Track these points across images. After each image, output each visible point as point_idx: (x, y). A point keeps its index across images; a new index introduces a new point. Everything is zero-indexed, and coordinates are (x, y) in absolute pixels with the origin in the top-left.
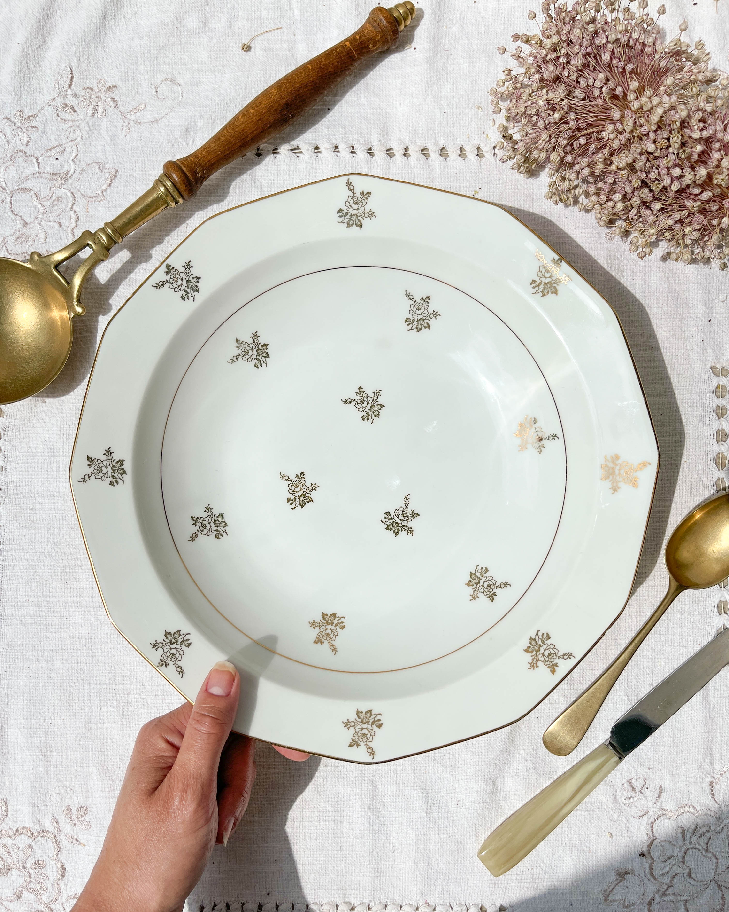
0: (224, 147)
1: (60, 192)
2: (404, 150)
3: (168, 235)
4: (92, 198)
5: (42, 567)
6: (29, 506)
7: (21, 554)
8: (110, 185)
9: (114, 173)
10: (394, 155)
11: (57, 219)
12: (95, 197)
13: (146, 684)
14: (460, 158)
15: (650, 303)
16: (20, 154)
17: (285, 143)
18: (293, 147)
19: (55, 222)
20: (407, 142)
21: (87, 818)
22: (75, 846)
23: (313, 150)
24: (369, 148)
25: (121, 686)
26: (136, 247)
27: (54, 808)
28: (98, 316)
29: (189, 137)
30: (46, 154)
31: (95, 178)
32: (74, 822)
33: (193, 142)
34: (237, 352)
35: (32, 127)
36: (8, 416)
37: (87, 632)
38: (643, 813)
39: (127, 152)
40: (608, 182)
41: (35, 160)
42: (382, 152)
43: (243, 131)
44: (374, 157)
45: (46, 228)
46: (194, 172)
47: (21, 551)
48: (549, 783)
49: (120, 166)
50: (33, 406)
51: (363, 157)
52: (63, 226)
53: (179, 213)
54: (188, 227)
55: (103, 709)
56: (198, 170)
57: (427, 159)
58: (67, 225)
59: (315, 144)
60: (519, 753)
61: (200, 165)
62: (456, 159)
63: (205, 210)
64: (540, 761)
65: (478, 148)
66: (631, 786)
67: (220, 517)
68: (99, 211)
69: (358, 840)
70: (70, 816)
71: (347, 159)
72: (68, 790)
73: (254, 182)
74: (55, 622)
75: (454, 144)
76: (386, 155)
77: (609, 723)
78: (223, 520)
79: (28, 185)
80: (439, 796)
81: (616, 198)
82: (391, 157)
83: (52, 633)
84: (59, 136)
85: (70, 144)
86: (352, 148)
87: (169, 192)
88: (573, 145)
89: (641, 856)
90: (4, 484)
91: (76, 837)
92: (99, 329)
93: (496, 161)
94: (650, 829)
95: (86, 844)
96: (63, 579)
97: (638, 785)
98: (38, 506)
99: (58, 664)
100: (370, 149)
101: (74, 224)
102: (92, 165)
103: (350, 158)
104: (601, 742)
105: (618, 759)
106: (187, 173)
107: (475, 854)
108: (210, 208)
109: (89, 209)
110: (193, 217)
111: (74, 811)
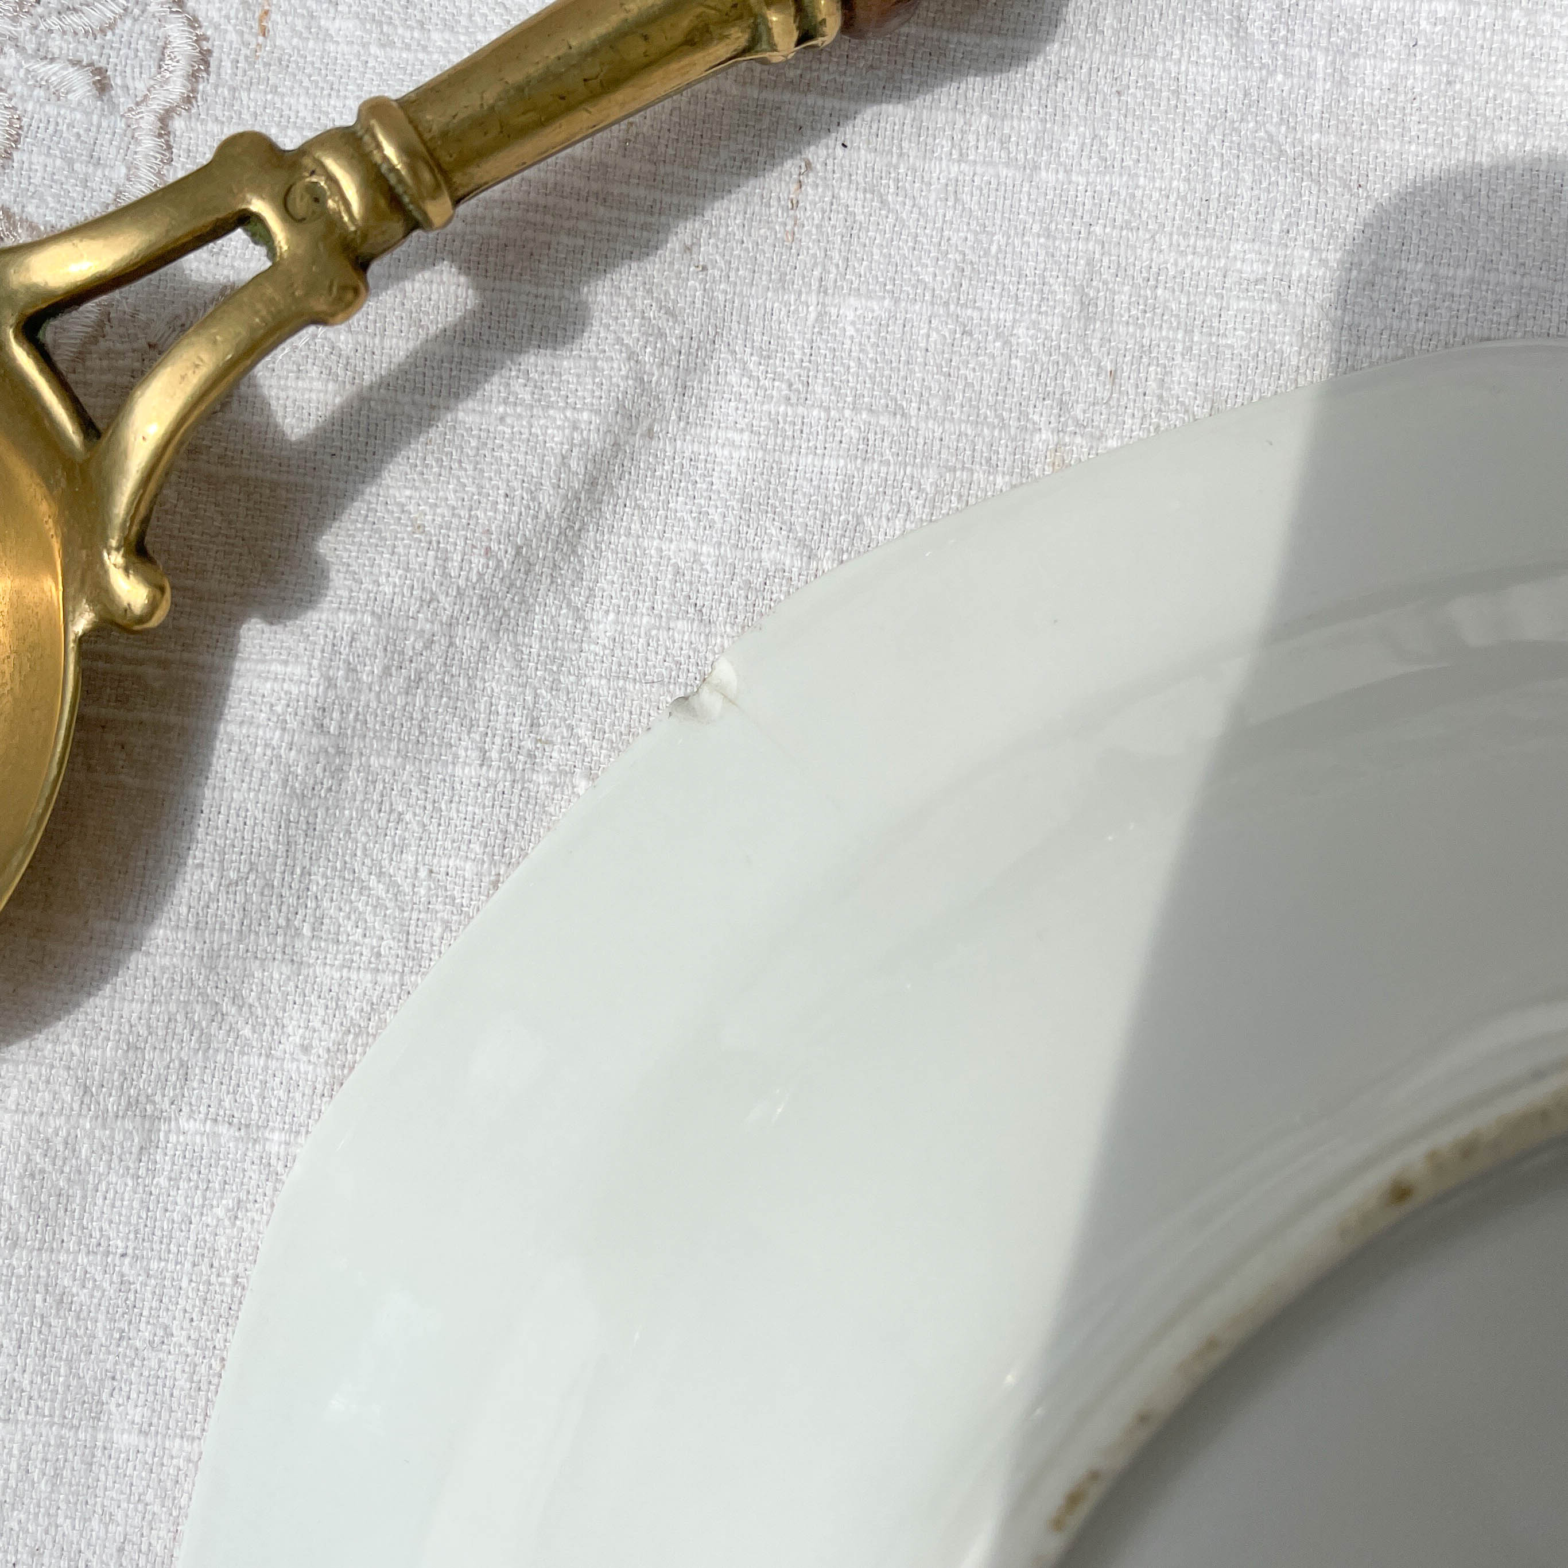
3: (696, 211)
11: (89, 52)
19: (76, 63)
26: (510, 257)
28: (235, 620)
45: (19, 88)
52: (116, 92)
53: (769, 95)
58: (140, 87)
68: (328, 37)
92: (233, 698)
101: (177, 88)
108: (947, 94)
109: (275, 16)
110: (847, 132)
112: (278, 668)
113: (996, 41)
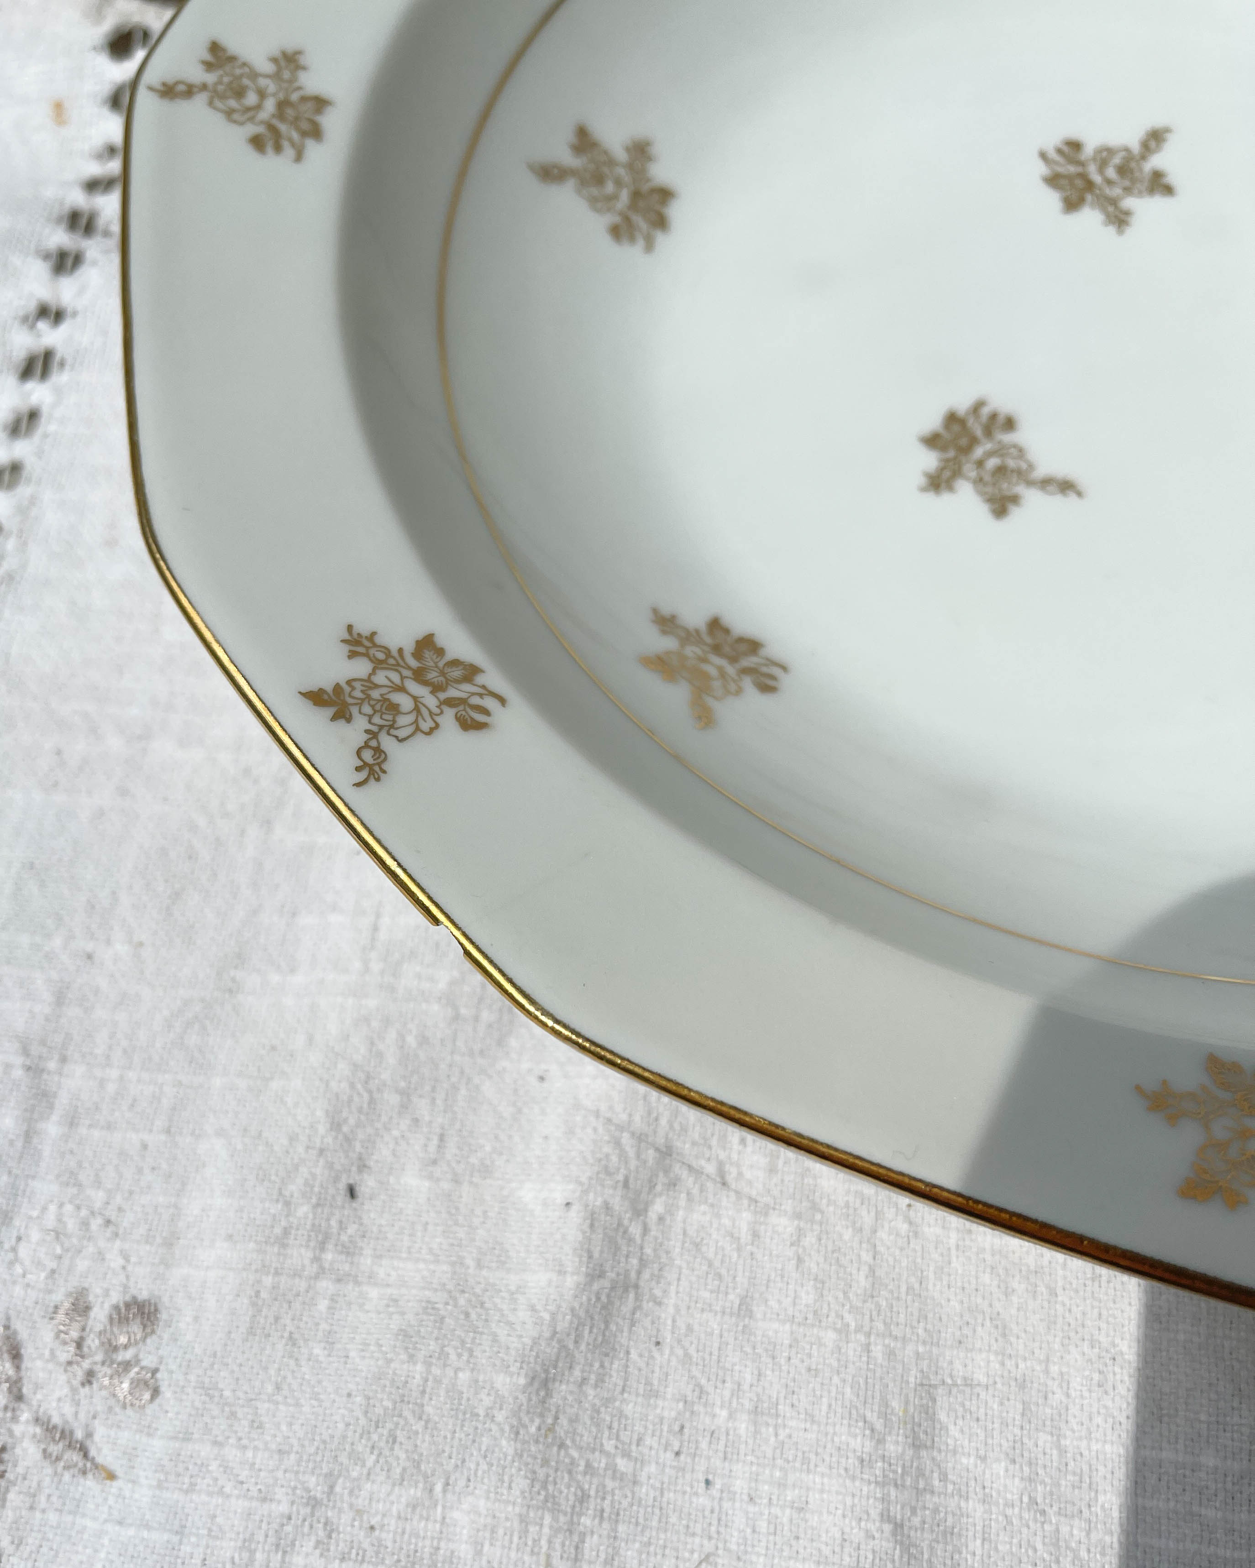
21: (147, 1354)
22: (66, 1475)
27: (18, 1290)
32: (86, 1364)
70: (76, 1336)
72: (96, 1223)
91: (80, 1436)
95: (119, 1472)
111: (99, 1315)
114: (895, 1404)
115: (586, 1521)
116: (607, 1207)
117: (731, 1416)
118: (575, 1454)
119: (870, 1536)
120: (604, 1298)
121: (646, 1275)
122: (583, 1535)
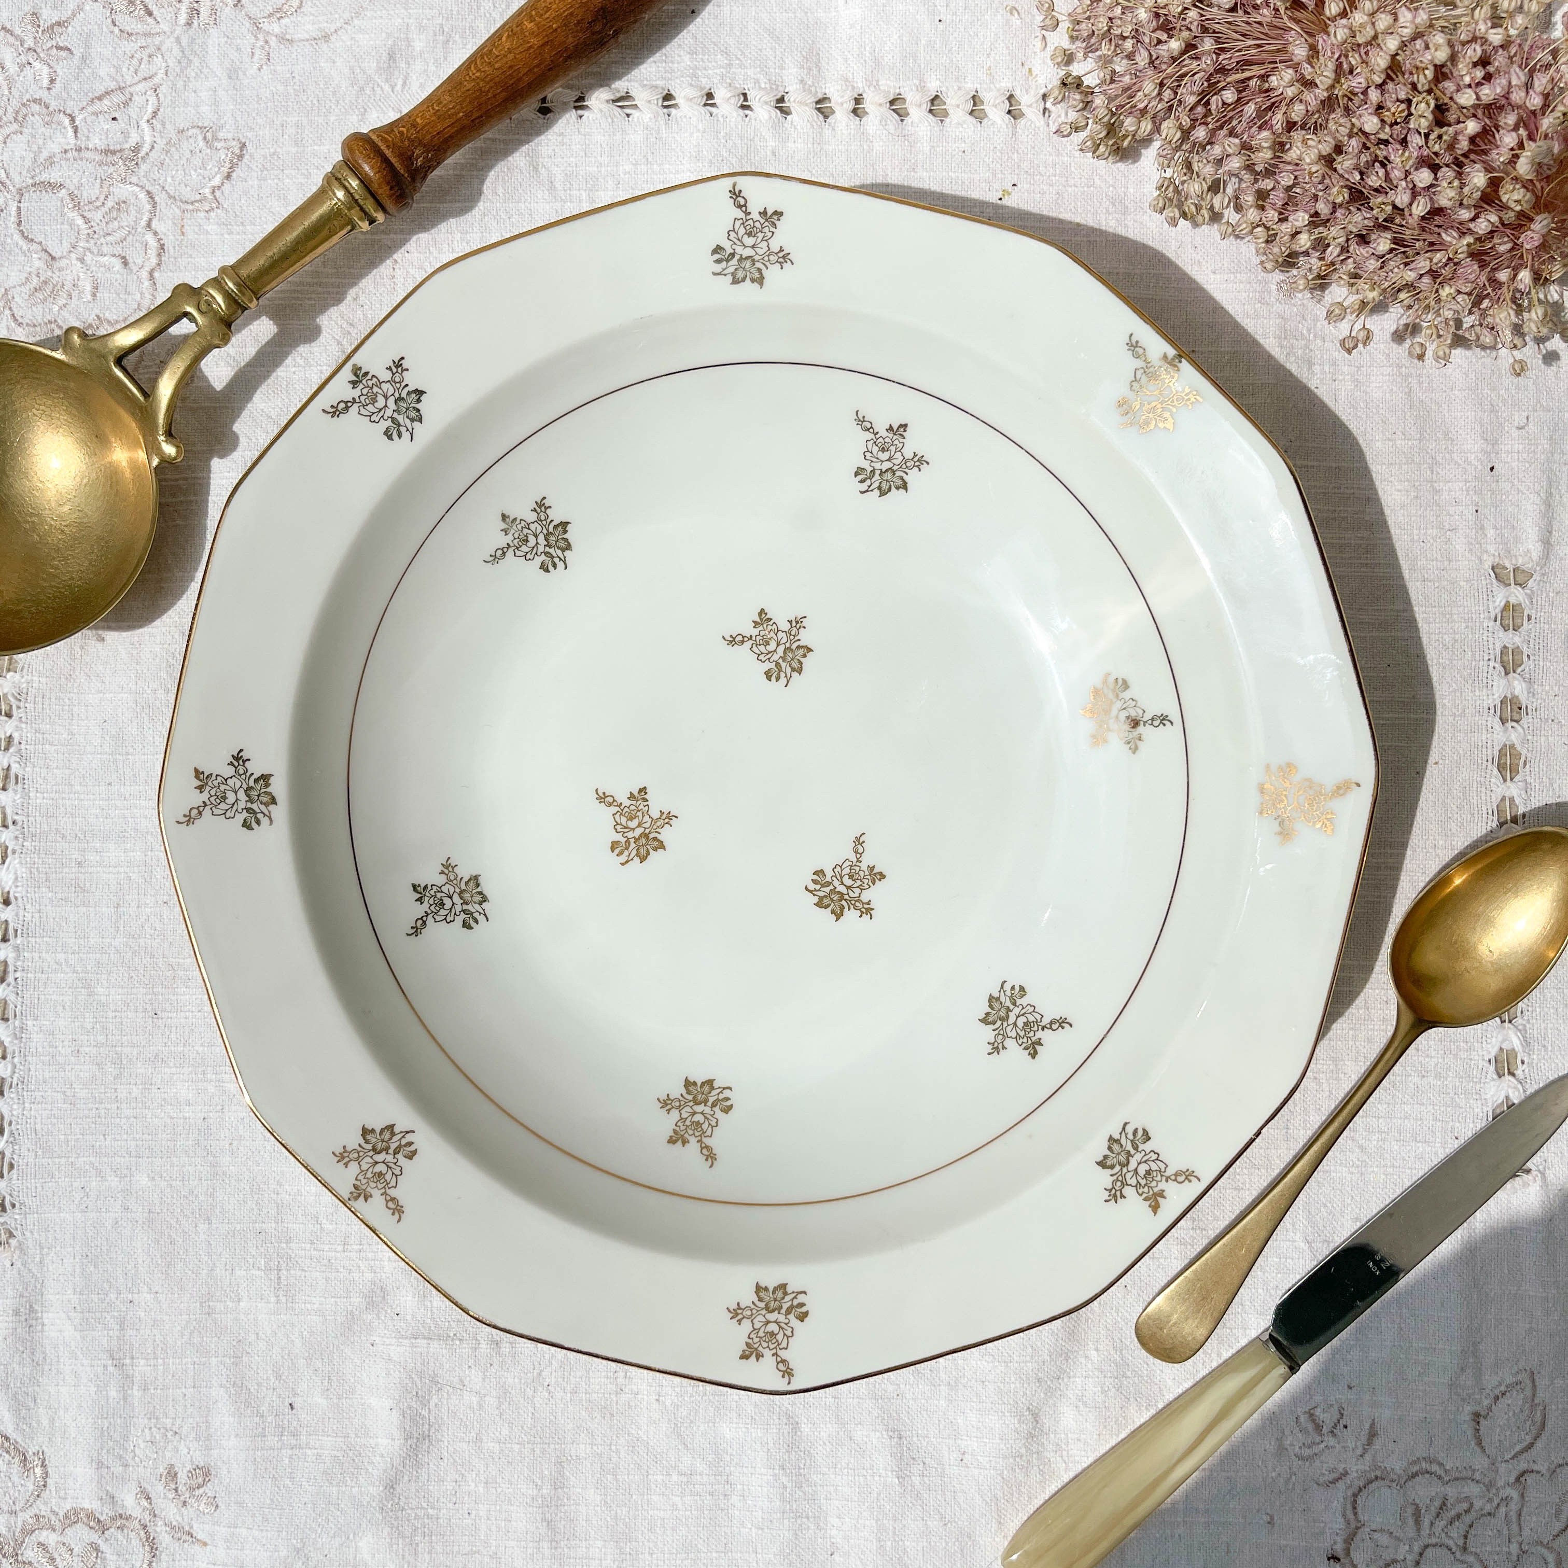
0: (470, 102)
1: (122, 191)
2: (853, 102)
3: (355, 284)
4: (192, 203)
5: (105, 983)
6: (73, 856)
7: (61, 957)
8: (228, 177)
9: (237, 151)
10: (833, 112)
11: (118, 250)
12: (196, 201)
13: (324, 1221)
14: (971, 119)
15: (1369, 430)
16: (36, 108)
17: (602, 86)
18: (618, 95)
19: (114, 256)
20: (860, 85)
21: (209, 1490)
22: (186, 1545)
23: (660, 101)
24: (778, 97)
25: (273, 1225)
26: (288, 311)
27: (141, 1469)
28: (209, 460)
29: (396, 73)
30: (90, 109)
31: (197, 161)
32: (182, 1498)
33: (405, 83)
34: (503, 540)
35: (59, 48)
36: (25, 670)
37: (202, 1115)
38: (1336, 1475)
39: (263, 105)
40: (1283, 183)
41: (67, 121)
42: (806, 105)
43: (511, 67)
44: (789, 117)
45: (94, 269)
46: (408, 159)
47: (59, 949)
48: (1146, 1416)
49: (249, 135)
50: (77, 649)
51: (766, 117)
52: (131, 265)
53: (376, 237)
54: (397, 267)
55: (239, 1273)
56: (417, 152)
57: (902, 120)
58: (139, 261)
59: (663, 89)
60: (1086, 1357)
61: (420, 143)
62: (964, 122)
63: (433, 231)
64: (1129, 1374)
65: (1011, 98)
66: (1313, 1421)
67: (472, 884)
68: (207, 233)
69: (760, 1532)
70: (174, 1487)
71: (733, 120)
72: (169, 1434)
73: (536, 169)
74: (134, 1095)
75: (959, 89)
76: (815, 112)
77: (1271, 1295)
78: (479, 889)
79: (54, 175)
80: (925, 1444)
81: (1297, 220)
82: (826, 117)
83: (127, 1118)
84: (118, 69)
85: (140, 87)
86: (742, 98)
87: (356, 201)
88: (1209, 104)
89: (1332, 1561)
90: (20, 812)
91: (187, 1528)
92: (212, 487)
93: (1048, 126)
94: (1349, 1507)
95: (209, 1542)
96: (149, 1009)
97: (1327, 1418)
98: (92, 857)
99: (142, 1180)
100: (781, 100)
101: (154, 261)
102: (190, 133)
103: (740, 119)
104: (1254, 1334)
105: (1287, 1369)
106: (394, 160)
107: (996, 1558)
108: (443, 227)
109: (186, 227)
110: (408, 246)
111: (182, 1477)
112: (226, 474)
113: (458, 205)
114: (546, 1472)
115: (418, 1539)
116: (410, 1407)
117: (476, 1486)
118: (409, 1511)
119: (537, 1528)
120: (414, 1446)
121: (433, 1430)
122: (417, 1544)
